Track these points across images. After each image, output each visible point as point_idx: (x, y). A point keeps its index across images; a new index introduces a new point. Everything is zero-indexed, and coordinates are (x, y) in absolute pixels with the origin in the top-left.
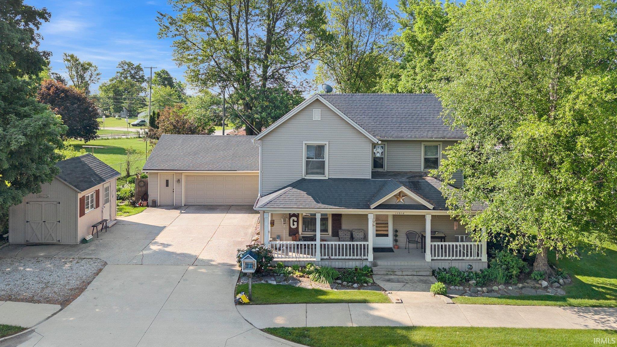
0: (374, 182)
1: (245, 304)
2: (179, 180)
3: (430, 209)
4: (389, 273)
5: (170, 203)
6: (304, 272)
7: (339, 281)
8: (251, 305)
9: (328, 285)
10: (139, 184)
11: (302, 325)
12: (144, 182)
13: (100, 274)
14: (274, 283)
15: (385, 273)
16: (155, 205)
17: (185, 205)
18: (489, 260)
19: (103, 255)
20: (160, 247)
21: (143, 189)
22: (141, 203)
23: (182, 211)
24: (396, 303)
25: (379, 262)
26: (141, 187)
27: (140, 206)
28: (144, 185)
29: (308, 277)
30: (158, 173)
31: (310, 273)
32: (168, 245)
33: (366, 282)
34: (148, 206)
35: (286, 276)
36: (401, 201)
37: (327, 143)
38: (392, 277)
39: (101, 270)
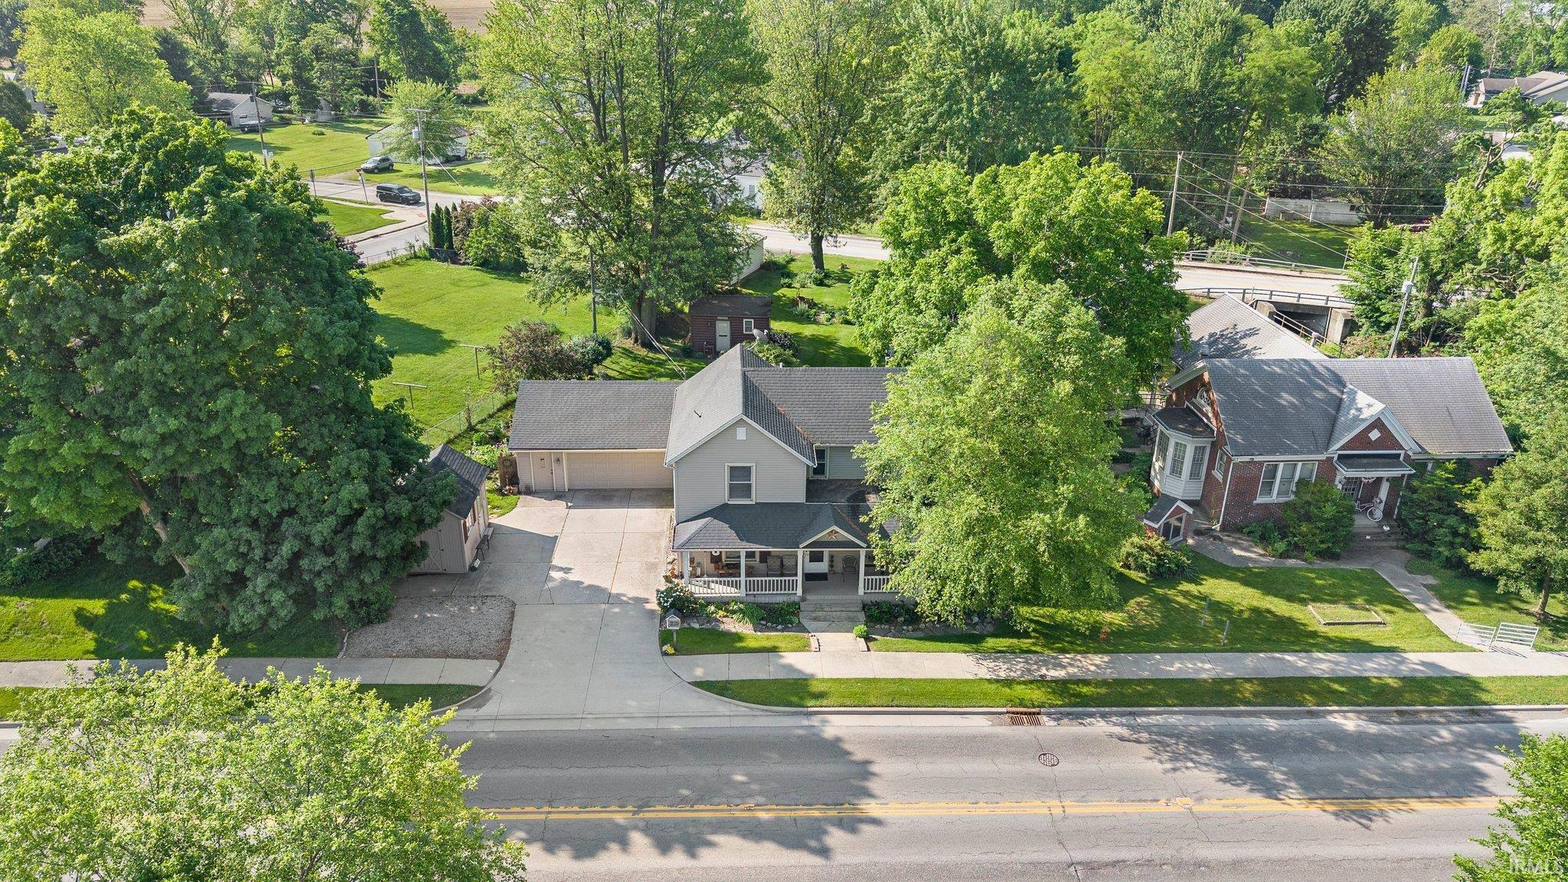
0: (808, 506)
1: (671, 655)
2: (558, 460)
3: (863, 548)
4: (817, 610)
5: (549, 488)
6: (727, 610)
7: (763, 622)
8: (677, 655)
9: (751, 626)
11: (724, 678)
13: (515, 618)
14: (697, 626)
15: (812, 609)
16: (529, 492)
17: (568, 491)
19: (506, 590)
20: (562, 574)
21: (510, 470)
22: (510, 489)
23: (569, 504)
24: (814, 651)
25: (808, 597)
27: (510, 492)
29: (732, 618)
30: (529, 453)
31: (734, 612)
32: (571, 571)
33: (791, 623)
34: (519, 493)
35: (709, 618)
36: (834, 538)
37: (754, 464)
38: (820, 614)
39: (513, 613)
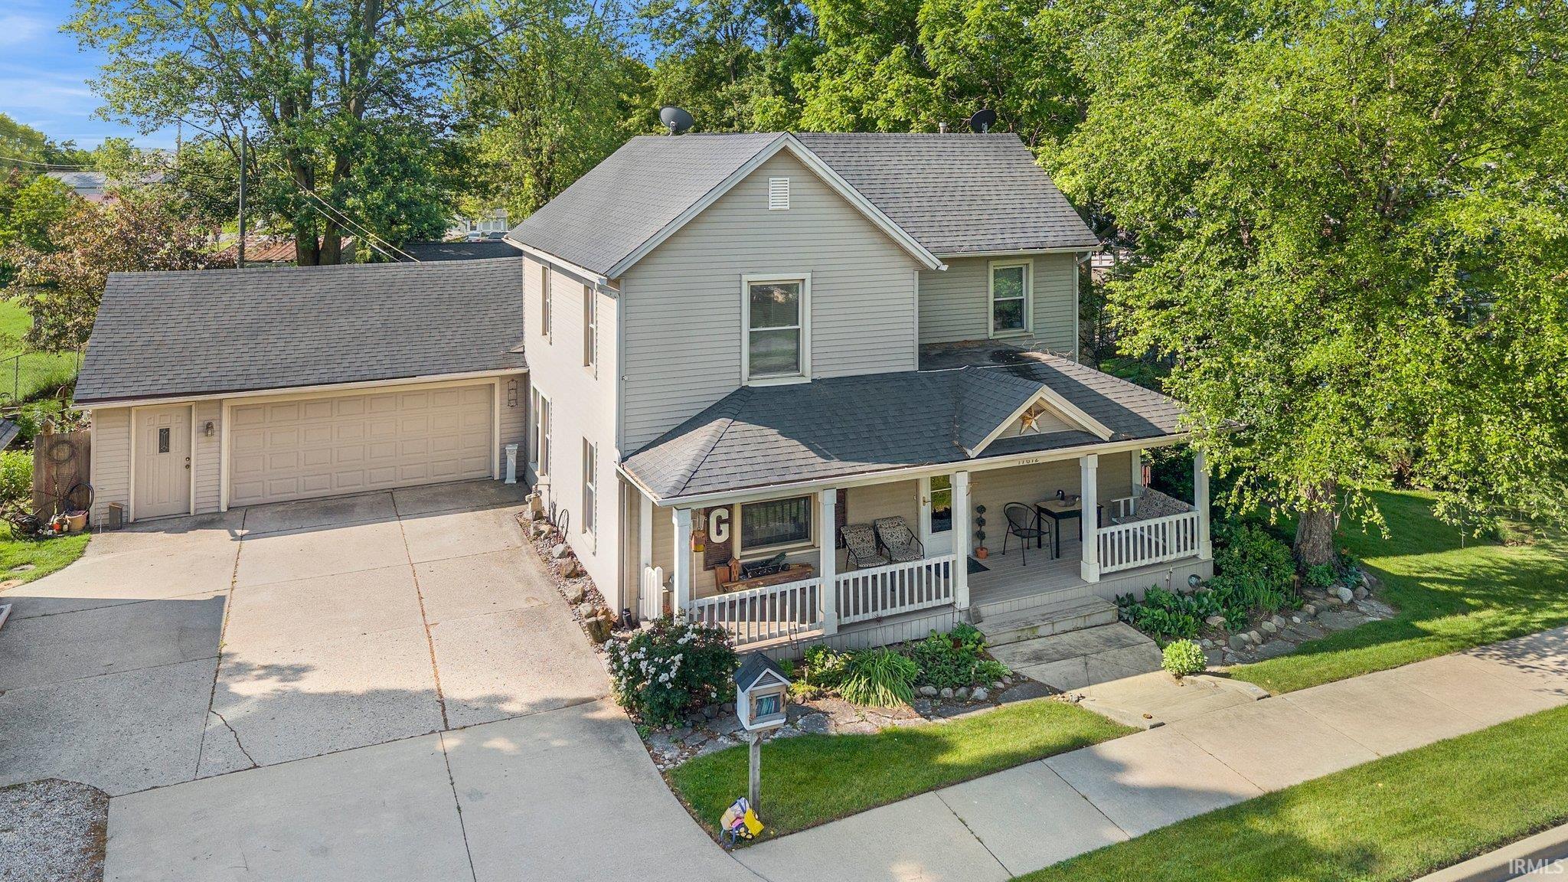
0: (931, 378)
1: (754, 840)
2: (209, 427)
3: (1104, 442)
4: (1024, 635)
5: (175, 507)
6: (816, 681)
7: (930, 689)
8: (776, 837)
9: (906, 707)
10: (49, 453)
12: (72, 446)
13: (110, 847)
15: (1013, 636)
16: (118, 521)
17: (229, 508)
18: (1216, 556)
20: (271, 685)
21: (68, 470)
22: (62, 522)
23: (239, 532)
24: (1152, 727)
25: (987, 609)
26: (59, 463)
27: (61, 531)
28: (73, 455)
29: (838, 695)
30: (129, 408)
31: (833, 680)
32: (298, 671)
34: (89, 528)
36: (1035, 426)
37: (807, 276)
38: (1036, 645)
